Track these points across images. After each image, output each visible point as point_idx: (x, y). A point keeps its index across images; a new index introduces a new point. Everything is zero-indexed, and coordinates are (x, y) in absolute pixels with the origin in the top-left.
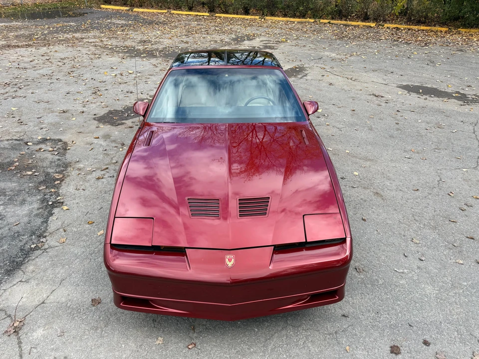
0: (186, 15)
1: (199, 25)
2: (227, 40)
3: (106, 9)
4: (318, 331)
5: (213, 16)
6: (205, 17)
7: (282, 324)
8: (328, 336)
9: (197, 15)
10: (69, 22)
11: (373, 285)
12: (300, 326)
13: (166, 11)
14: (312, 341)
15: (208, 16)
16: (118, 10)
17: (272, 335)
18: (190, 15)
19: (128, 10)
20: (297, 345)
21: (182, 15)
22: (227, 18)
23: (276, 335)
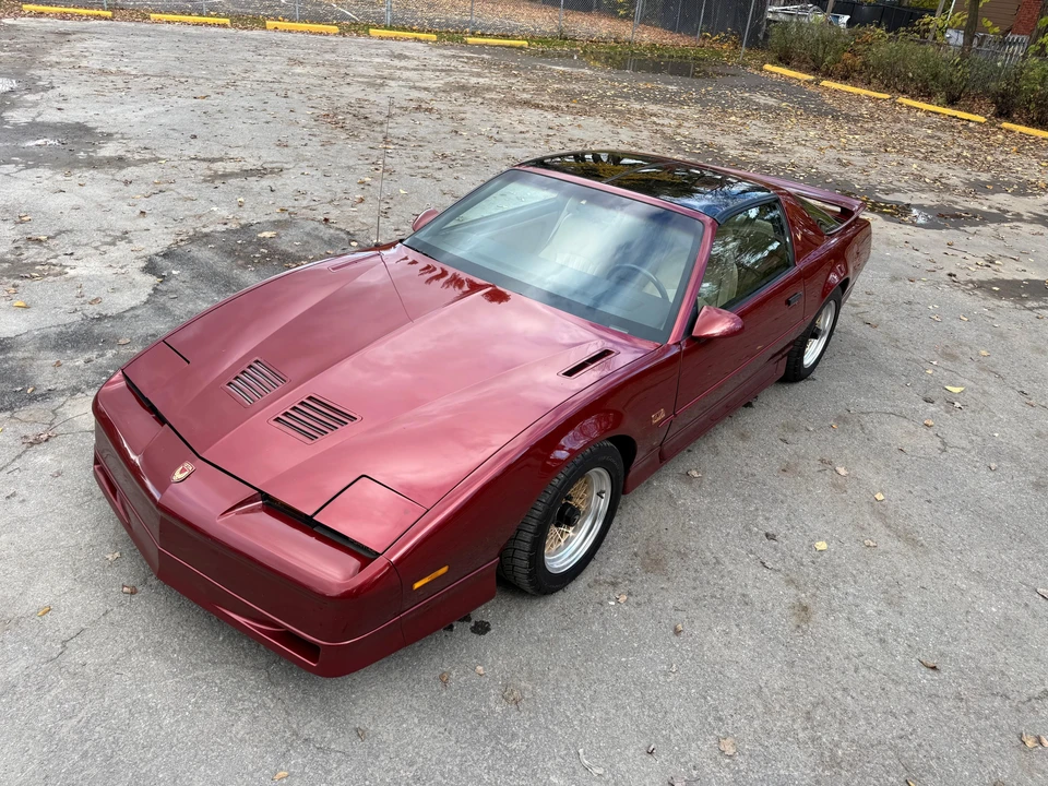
0: (927, 112)
1: (931, 137)
2: (954, 181)
3: (771, 73)
4: (288, 714)
5: (993, 125)
6: (971, 125)
7: (262, 660)
8: (288, 734)
9: (954, 117)
10: (671, 84)
11: (492, 736)
12: (278, 684)
13: (887, 96)
14: (255, 718)
15: (979, 123)
16: (791, 78)
17: (227, 662)
18: (938, 114)
19: (810, 82)
20: (230, 703)
21: (918, 109)
22: (1027, 137)
23: (232, 667)
